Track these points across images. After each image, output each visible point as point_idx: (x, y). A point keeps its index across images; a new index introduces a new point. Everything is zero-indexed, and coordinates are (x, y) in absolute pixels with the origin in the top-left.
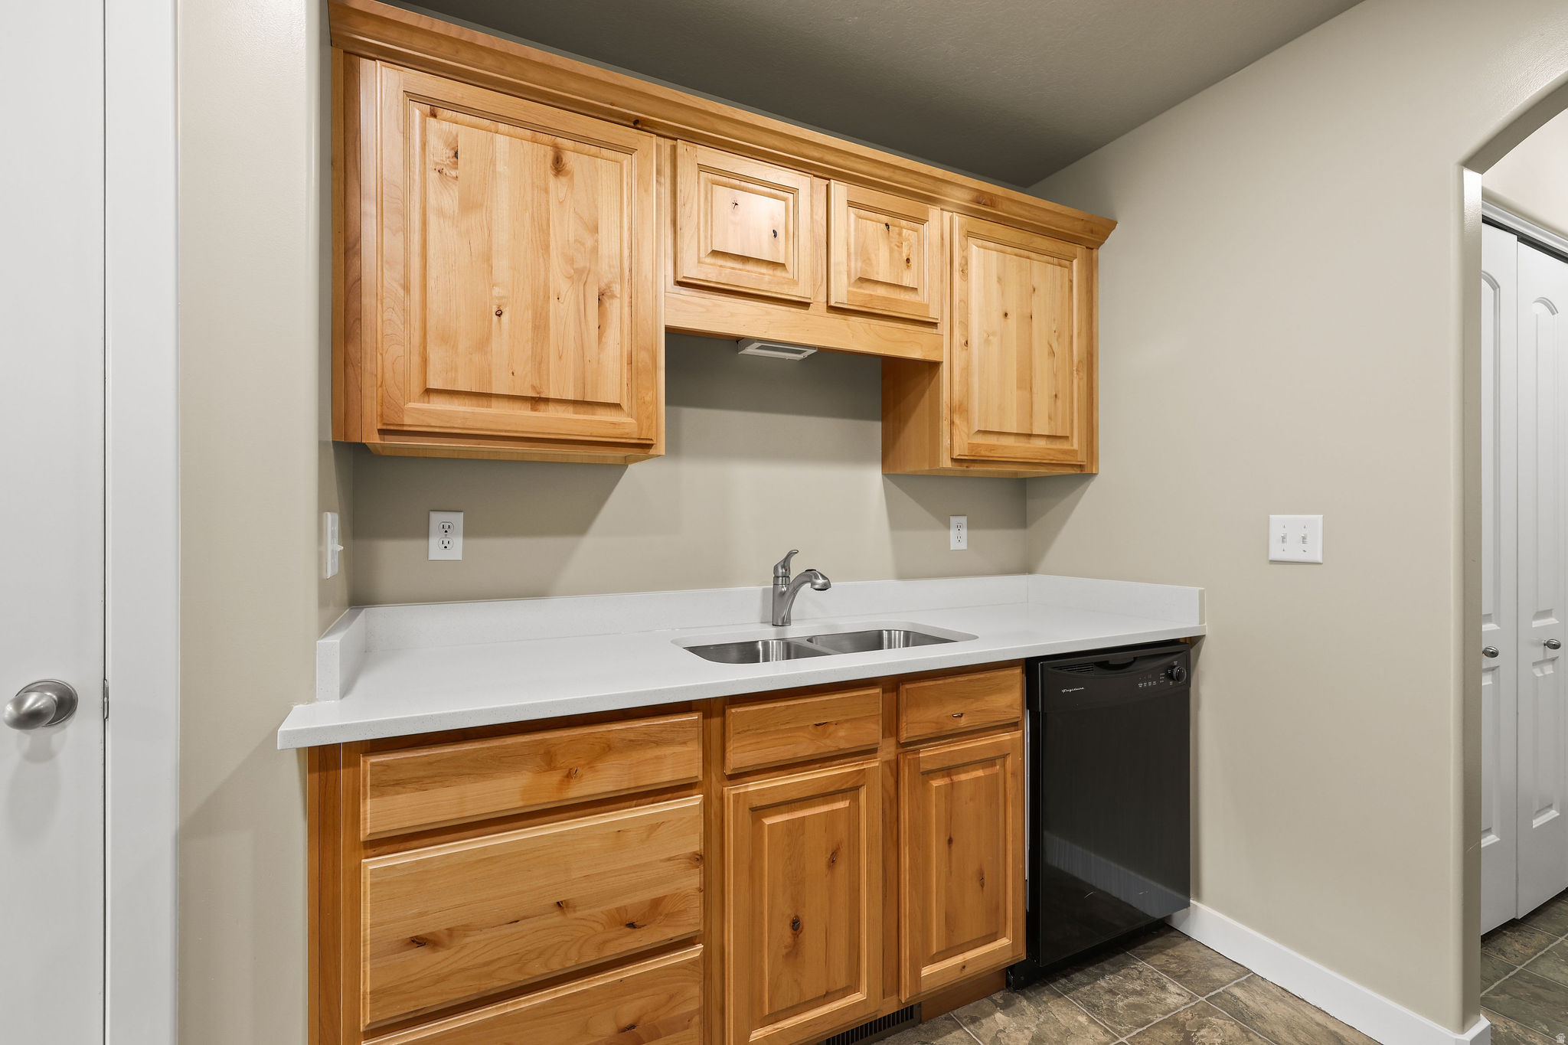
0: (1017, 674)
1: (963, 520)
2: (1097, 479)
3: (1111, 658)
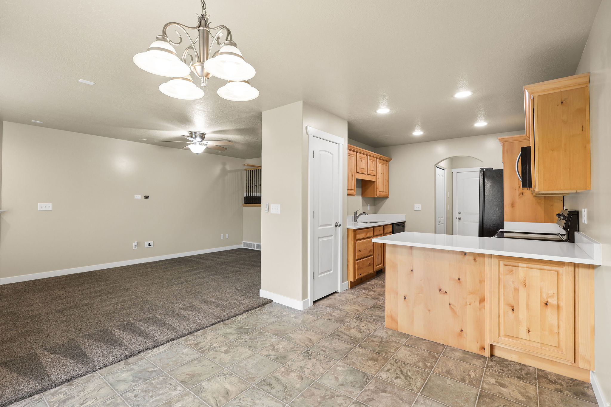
0: (391, 226)
1: (369, 205)
2: (389, 198)
3: (399, 224)
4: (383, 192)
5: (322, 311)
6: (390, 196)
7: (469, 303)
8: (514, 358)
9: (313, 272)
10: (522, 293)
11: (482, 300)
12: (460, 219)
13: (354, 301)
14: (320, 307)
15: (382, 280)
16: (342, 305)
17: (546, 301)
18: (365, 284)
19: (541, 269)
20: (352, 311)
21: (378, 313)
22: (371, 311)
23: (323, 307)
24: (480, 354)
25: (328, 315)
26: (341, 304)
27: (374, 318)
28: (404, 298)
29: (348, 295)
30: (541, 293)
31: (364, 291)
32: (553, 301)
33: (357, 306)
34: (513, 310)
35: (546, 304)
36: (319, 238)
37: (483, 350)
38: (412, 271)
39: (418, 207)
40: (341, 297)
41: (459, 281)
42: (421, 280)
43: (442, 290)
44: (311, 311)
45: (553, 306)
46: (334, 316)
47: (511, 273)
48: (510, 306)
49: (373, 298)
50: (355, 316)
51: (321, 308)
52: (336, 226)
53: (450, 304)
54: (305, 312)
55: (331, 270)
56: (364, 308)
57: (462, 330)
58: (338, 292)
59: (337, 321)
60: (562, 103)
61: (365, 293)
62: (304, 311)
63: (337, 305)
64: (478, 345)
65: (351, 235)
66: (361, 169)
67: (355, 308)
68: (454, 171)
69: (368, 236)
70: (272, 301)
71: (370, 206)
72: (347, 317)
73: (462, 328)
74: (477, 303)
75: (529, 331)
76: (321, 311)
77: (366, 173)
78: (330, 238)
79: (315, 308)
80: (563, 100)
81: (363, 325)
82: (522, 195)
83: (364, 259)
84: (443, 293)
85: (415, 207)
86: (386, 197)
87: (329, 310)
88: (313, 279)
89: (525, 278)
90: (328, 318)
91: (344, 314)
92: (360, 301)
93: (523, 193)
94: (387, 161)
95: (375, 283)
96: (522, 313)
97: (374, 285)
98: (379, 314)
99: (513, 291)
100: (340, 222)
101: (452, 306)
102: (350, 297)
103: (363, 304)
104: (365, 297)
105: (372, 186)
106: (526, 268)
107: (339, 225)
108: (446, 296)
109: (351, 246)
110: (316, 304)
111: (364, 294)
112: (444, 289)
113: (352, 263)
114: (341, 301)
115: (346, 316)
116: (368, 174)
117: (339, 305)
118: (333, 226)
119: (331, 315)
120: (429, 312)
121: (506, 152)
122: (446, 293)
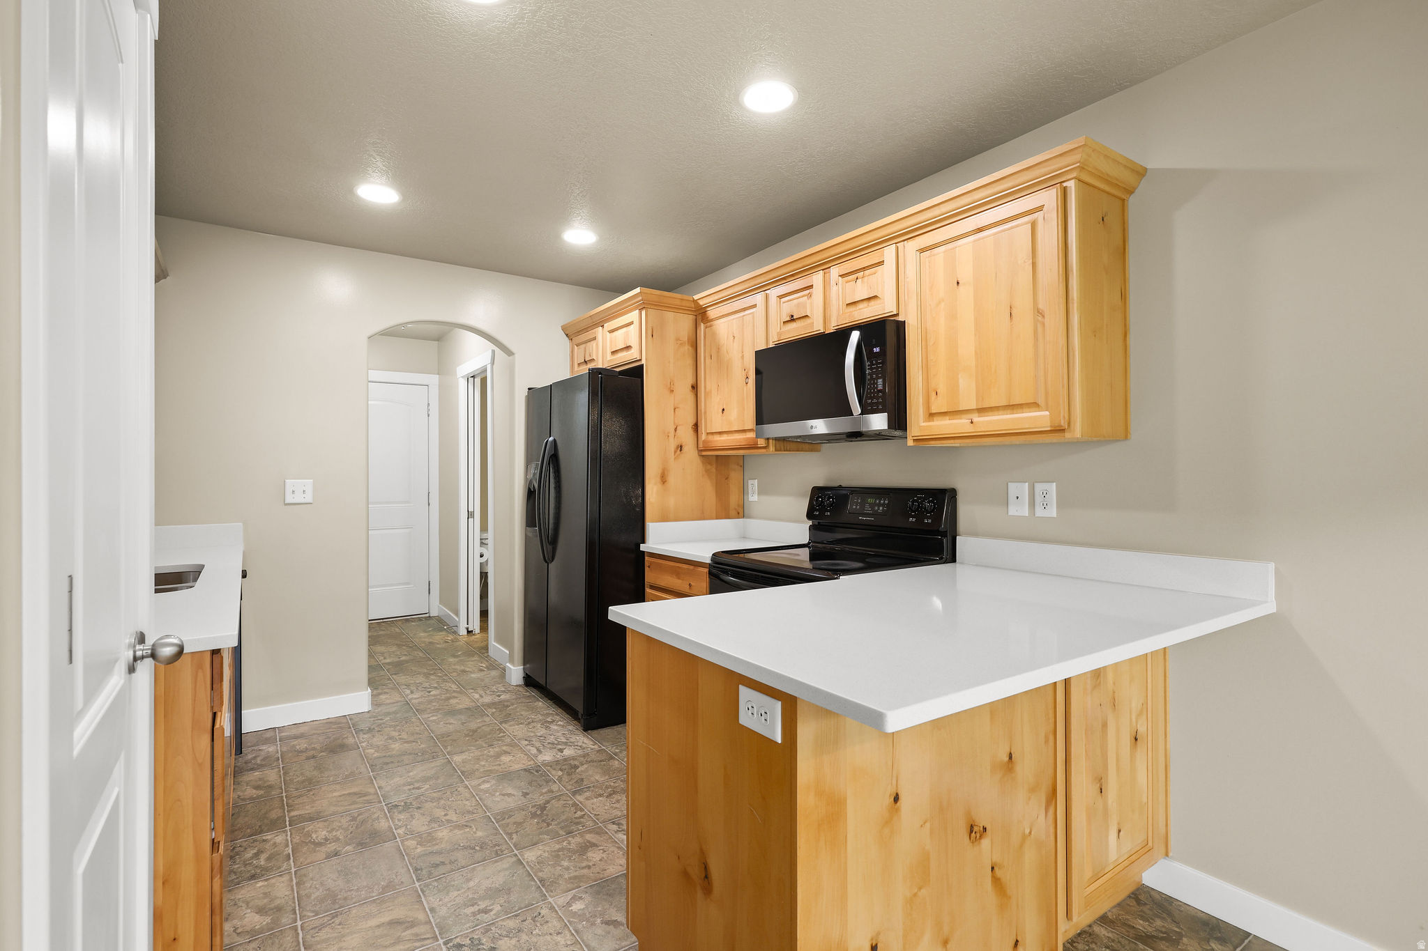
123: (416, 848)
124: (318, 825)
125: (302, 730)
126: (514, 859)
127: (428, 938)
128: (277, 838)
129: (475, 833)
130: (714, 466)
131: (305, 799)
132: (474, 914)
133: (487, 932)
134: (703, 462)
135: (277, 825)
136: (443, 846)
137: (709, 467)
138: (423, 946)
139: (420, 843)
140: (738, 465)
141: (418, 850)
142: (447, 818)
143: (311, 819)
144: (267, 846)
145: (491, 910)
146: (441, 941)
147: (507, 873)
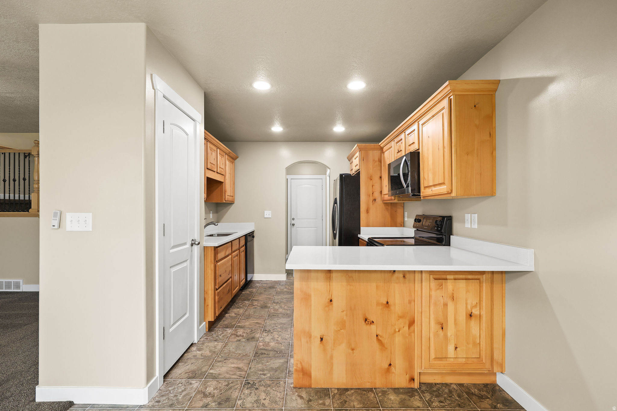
4: (231, 196)
5: (185, 390)
6: (235, 202)
7: (398, 330)
8: (437, 380)
9: (164, 328)
10: (451, 307)
11: (412, 323)
12: (293, 225)
13: (225, 353)
14: (178, 382)
15: (241, 307)
16: (212, 366)
17: (471, 312)
18: (224, 319)
19: (466, 279)
20: (231, 373)
21: (269, 365)
22: (258, 363)
23: (183, 381)
24: (409, 387)
25: (198, 396)
26: (209, 364)
27: (269, 375)
28: (320, 339)
29: (212, 344)
30: (466, 304)
31: (229, 331)
32: (476, 312)
33: (235, 361)
34: (442, 328)
35: (471, 316)
36: (171, 267)
37: (412, 382)
38: (331, 301)
39: (268, 214)
40: (203, 352)
41: (387, 305)
42: (343, 311)
43: (368, 320)
44: (164, 398)
45: (476, 316)
46: (210, 394)
47: (440, 288)
48: (440, 325)
49: (248, 340)
50: (242, 381)
51: (180, 385)
52: (192, 245)
53: (377, 336)
54: (153, 406)
55: (185, 314)
56: (245, 361)
57: (390, 365)
58: (194, 343)
59: (220, 404)
60: (475, 106)
61: (232, 334)
62: (151, 404)
63: (204, 370)
64: (407, 377)
65: (211, 255)
66: (211, 164)
67: (233, 365)
68: (289, 177)
69: (227, 253)
70: (71, 404)
71: (212, 213)
72: (231, 388)
73: (390, 362)
74: (406, 328)
75: (456, 348)
76: (183, 391)
77: (215, 170)
78: (185, 265)
79: (170, 389)
80: (476, 103)
81: (263, 396)
82: (375, 201)
83: (224, 285)
84: (369, 323)
85: (265, 214)
86: (231, 203)
87: (196, 384)
88: (164, 339)
89: (453, 290)
90: (201, 404)
91: (223, 384)
92: (234, 350)
93: (375, 200)
94: (233, 159)
95: (235, 314)
96: (451, 330)
97: (236, 317)
98: (271, 366)
99: (443, 307)
100: (197, 238)
101: (379, 337)
102: (215, 347)
103: (240, 354)
104: (237, 341)
105: (219, 187)
106: (454, 280)
107: (197, 243)
108: (373, 327)
109: (210, 272)
110: (169, 379)
111: (233, 336)
112: (371, 318)
113: (212, 295)
114: (206, 358)
115: (229, 387)
116: (217, 173)
117: (207, 367)
118: (188, 246)
119: (205, 396)
120: (352, 351)
121: (362, 159)
122: (373, 322)
123: (261, 346)
124: (256, 302)
125: (267, 282)
126: (287, 360)
127: (243, 377)
128: (247, 302)
129: (282, 347)
130: (390, 206)
131: (258, 296)
132: (261, 374)
133: (259, 382)
134: (385, 206)
135: (249, 300)
136: (269, 348)
137: (387, 207)
138: (240, 379)
139: (263, 345)
140: (401, 206)
141: (261, 347)
142: (277, 339)
143: (256, 300)
144: (244, 303)
145: (266, 375)
146: (245, 379)
147: (281, 364)
